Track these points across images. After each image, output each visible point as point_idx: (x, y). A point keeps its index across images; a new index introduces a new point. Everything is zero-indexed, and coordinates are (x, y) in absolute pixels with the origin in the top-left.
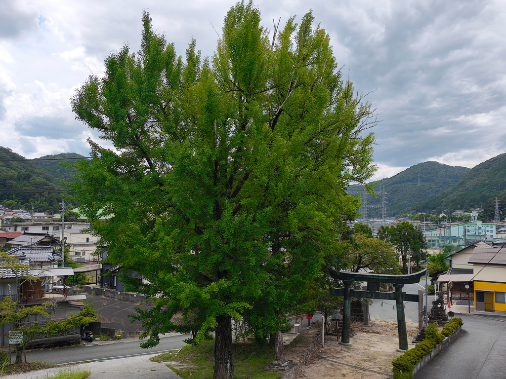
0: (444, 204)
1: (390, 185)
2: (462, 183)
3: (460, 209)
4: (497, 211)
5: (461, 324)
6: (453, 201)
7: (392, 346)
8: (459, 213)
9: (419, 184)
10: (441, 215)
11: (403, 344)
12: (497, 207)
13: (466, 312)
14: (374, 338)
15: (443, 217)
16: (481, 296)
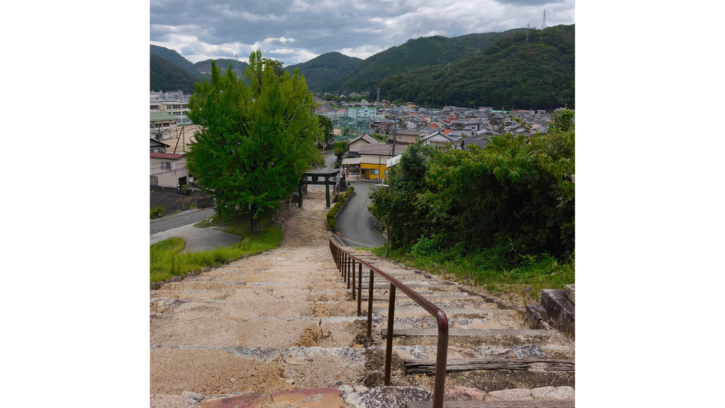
0: (344, 86)
1: (304, 69)
2: (357, 71)
3: (355, 91)
4: (378, 96)
5: (353, 189)
6: (350, 85)
7: (322, 206)
8: (353, 95)
9: (326, 69)
10: (342, 96)
11: (328, 205)
12: (378, 93)
13: (356, 180)
14: (313, 202)
15: (343, 98)
16: (364, 171)
